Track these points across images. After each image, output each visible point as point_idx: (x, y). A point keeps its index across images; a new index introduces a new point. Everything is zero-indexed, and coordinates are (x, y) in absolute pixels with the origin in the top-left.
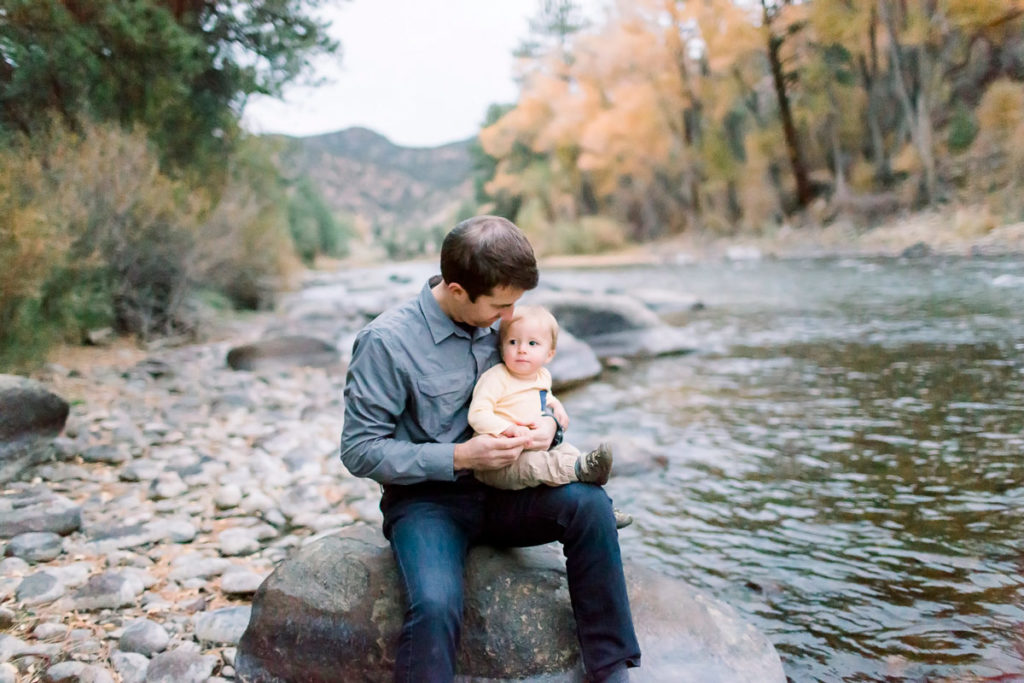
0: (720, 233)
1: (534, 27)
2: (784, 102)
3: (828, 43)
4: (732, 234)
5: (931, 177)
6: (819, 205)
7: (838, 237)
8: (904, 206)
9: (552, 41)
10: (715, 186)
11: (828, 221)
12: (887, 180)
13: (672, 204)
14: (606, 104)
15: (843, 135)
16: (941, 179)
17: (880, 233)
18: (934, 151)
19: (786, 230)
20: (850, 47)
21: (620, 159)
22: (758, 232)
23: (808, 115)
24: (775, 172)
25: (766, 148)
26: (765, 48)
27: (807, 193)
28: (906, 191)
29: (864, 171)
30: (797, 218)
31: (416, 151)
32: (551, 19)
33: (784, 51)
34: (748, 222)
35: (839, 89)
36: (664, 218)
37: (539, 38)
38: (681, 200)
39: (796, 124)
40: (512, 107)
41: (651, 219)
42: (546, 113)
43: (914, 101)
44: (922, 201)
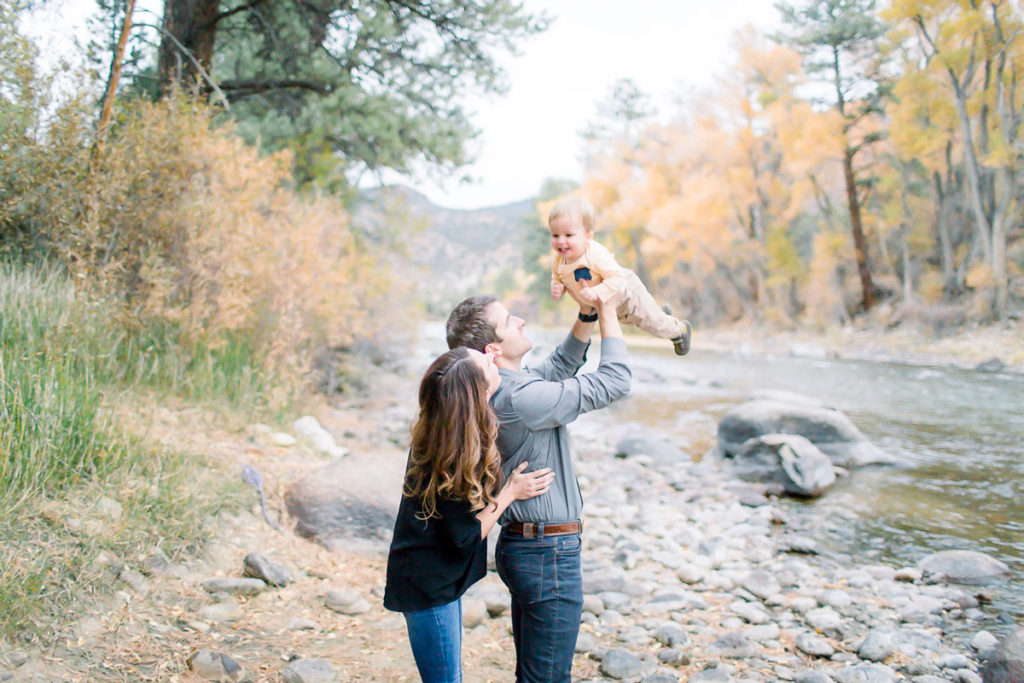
0: (780, 327)
1: (601, 110)
2: (854, 208)
3: (907, 157)
4: (793, 329)
5: (1002, 294)
6: (883, 310)
7: (904, 343)
8: (972, 319)
9: (620, 125)
10: (777, 281)
11: (893, 326)
12: (956, 291)
13: (731, 294)
15: (913, 246)
16: (1012, 297)
17: (948, 343)
18: (1007, 270)
19: (848, 330)
20: (926, 162)
21: (682, 246)
22: (821, 330)
23: (880, 223)
24: (841, 273)
25: (835, 251)
26: (841, 156)
27: (871, 297)
28: (976, 305)
29: (933, 280)
30: (859, 320)
31: (453, 212)
32: (618, 104)
33: (858, 161)
34: (809, 318)
35: (913, 201)
36: (721, 306)
37: (606, 121)
38: (740, 291)
39: (865, 231)
40: (574, 186)
41: (708, 307)
43: (990, 221)
44: (992, 317)
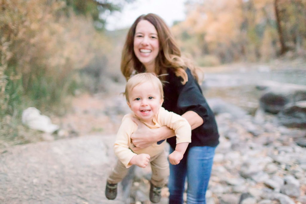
6: (289, 54)
10: (252, 47)
14: (216, 19)
15: (301, 32)
22: (267, 61)
23: (288, 25)
24: (274, 43)
27: (284, 50)
34: (264, 58)
41: (228, 57)
42: (194, 22)
